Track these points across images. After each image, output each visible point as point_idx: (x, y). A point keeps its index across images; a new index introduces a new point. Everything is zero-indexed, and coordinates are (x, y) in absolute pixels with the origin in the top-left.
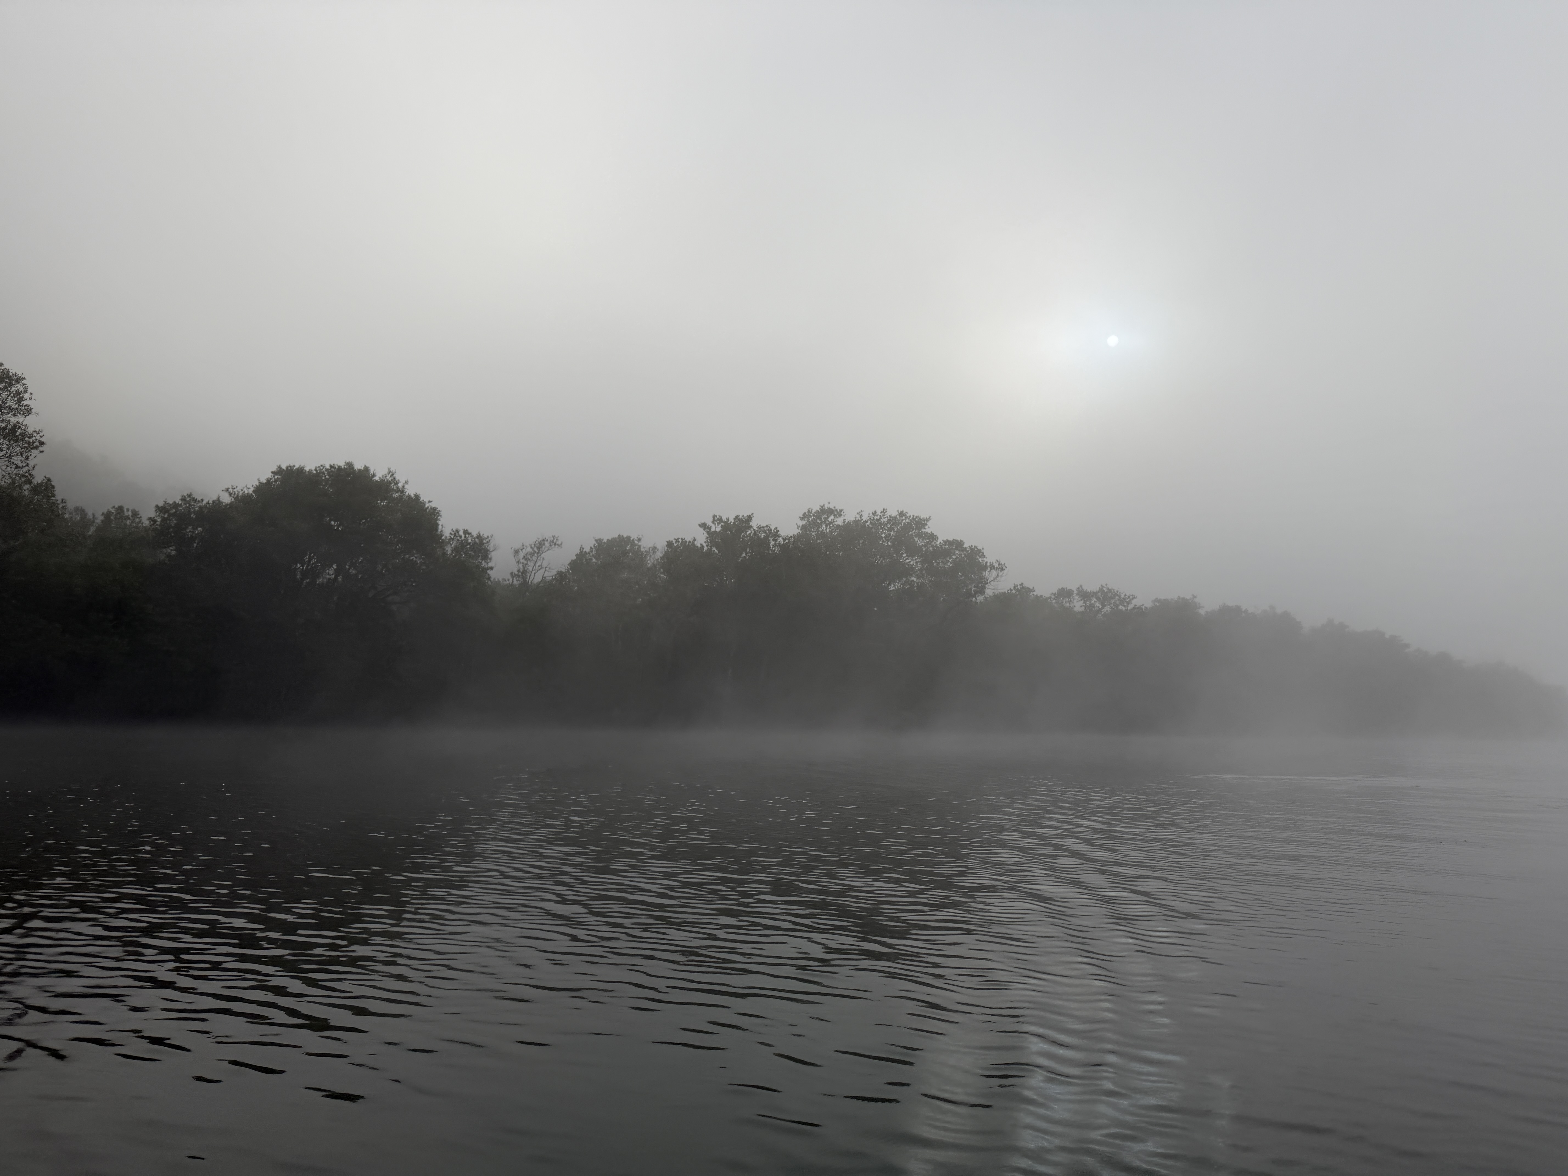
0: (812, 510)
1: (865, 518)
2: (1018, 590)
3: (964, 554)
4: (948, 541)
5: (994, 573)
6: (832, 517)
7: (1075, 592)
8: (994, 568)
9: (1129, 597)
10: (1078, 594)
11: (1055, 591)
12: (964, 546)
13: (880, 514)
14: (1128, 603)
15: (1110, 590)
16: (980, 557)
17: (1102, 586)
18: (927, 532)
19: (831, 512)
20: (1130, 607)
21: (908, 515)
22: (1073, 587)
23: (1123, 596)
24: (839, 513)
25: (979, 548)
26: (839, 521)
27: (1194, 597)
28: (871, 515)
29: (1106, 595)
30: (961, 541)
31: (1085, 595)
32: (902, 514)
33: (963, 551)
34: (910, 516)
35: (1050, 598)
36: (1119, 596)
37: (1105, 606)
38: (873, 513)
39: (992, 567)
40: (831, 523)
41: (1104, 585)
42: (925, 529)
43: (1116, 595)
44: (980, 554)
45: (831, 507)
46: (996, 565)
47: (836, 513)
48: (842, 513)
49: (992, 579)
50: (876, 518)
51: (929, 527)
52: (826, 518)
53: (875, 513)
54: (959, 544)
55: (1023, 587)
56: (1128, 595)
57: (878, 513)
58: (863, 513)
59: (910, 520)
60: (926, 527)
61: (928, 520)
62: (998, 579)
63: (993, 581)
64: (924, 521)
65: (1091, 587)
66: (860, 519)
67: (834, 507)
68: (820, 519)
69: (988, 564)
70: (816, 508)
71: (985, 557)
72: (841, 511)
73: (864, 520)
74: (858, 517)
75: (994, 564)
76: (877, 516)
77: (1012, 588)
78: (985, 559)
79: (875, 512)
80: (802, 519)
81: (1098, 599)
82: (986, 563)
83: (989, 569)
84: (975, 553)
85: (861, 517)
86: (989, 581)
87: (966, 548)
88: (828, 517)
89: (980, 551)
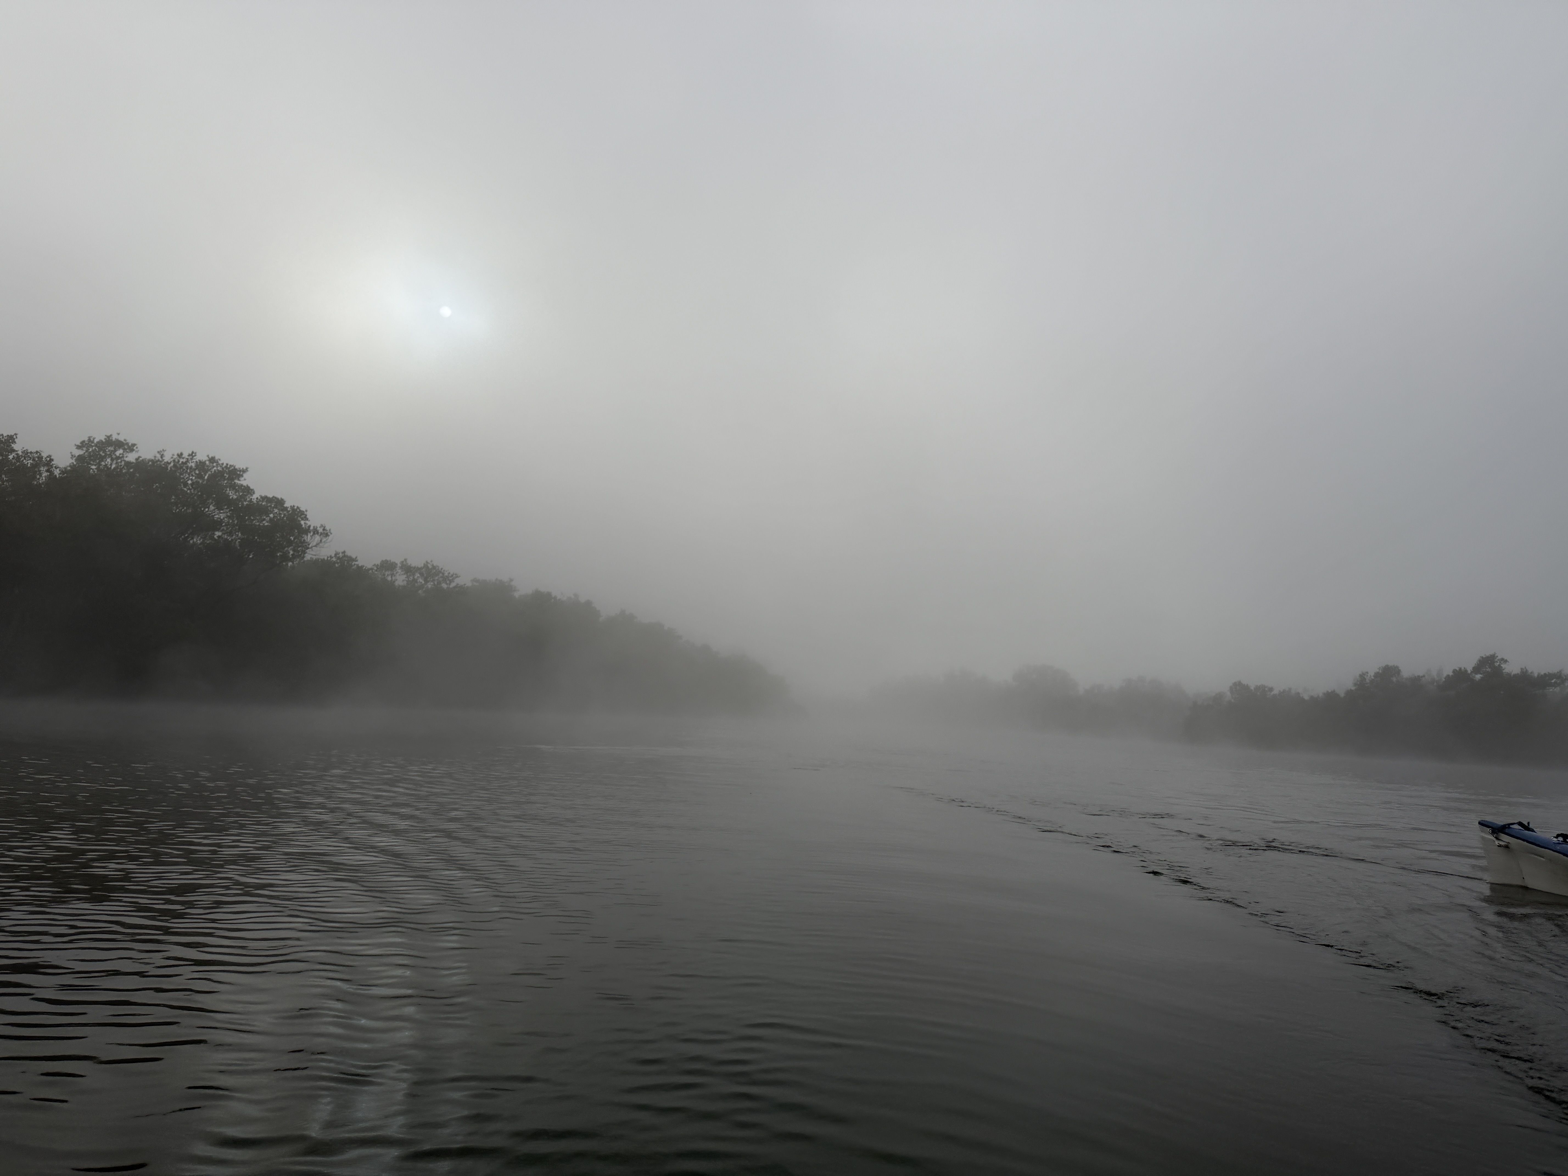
0: (94, 439)
1: (167, 458)
2: (339, 558)
3: (284, 515)
4: (266, 497)
5: (317, 538)
6: (121, 451)
7: (399, 565)
8: (318, 533)
9: (452, 575)
10: (401, 568)
11: (378, 562)
12: (285, 505)
13: (187, 457)
14: (451, 581)
15: (434, 567)
16: (302, 519)
17: (427, 562)
18: (242, 485)
19: (119, 444)
20: (453, 585)
21: (220, 462)
22: (398, 561)
23: (446, 574)
24: (131, 448)
25: (301, 509)
26: (131, 457)
27: (511, 580)
28: (176, 456)
29: (430, 571)
30: (282, 499)
31: (408, 569)
32: (212, 460)
33: (282, 510)
34: (223, 464)
35: (372, 569)
36: (443, 574)
37: (429, 582)
38: (178, 455)
39: (316, 531)
40: (118, 458)
41: (429, 561)
42: (239, 480)
43: (440, 572)
44: (303, 516)
45: (120, 439)
46: (321, 530)
47: (126, 447)
48: (135, 448)
49: (314, 544)
50: (181, 460)
51: (245, 480)
52: (112, 451)
53: (180, 455)
54: (279, 502)
55: (345, 556)
56: (452, 573)
57: (185, 455)
58: (165, 453)
59: (223, 469)
60: (242, 479)
61: (245, 471)
62: (321, 544)
63: (315, 546)
64: (240, 471)
65: (416, 562)
66: (160, 459)
67: (125, 440)
68: (104, 451)
69: (312, 528)
70: (100, 437)
71: (307, 519)
72: (134, 445)
73: (165, 461)
74: (159, 457)
75: (318, 529)
76: (183, 458)
77: (333, 555)
78: (307, 522)
79: (182, 454)
80: (78, 447)
81: (422, 574)
82: (309, 527)
83: (312, 533)
84: (297, 514)
85: (162, 457)
86: (310, 546)
87: (287, 508)
88: (115, 451)
89: (302, 513)
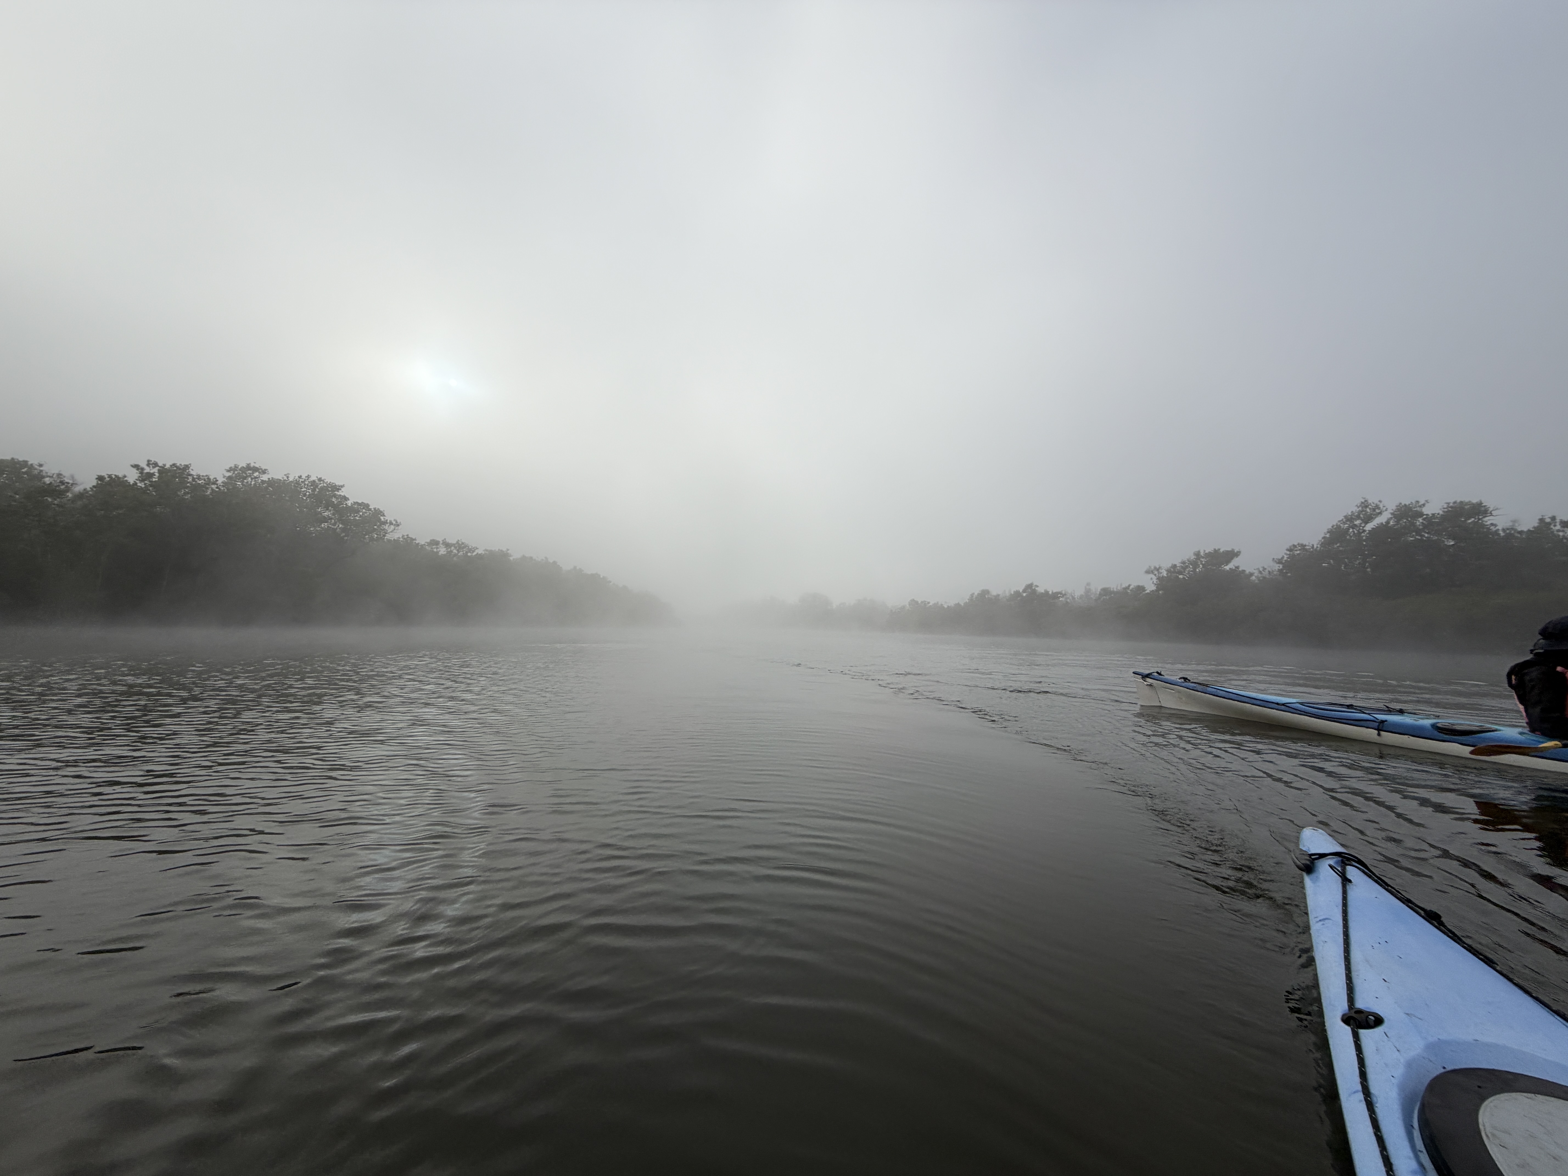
0: (238, 466)
1: (291, 479)
2: (404, 539)
3: (370, 513)
4: (357, 502)
5: (392, 527)
6: (257, 473)
7: (441, 542)
8: (392, 524)
9: (474, 548)
10: (442, 544)
11: (428, 541)
12: (370, 507)
13: (304, 478)
14: (473, 552)
15: (463, 543)
16: (381, 516)
17: (458, 540)
18: (340, 495)
19: (255, 469)
20: (475, 554)
21: (325, 481)
22: (440, 540)
23: (470, 547)
24: (264, 472)
25: (381, 510)
26: (265, 477)
27: (508, 550)
28: (297, 478)
29: (460, 546)
30: (368, 504)
31: (447, 545)
32: (320, 480)
33: (368, 510)
34: (327, 482)
35: (425, 545)
36: (468, 547)
37: (460, 552)
38: (299, 477)
39: (391, 523)
40: (256, 478)
41: (460, 540)
42: (338, 492)
43: (467, 546)
44: (382, 514)
45: (256, 466)
46: (394, 523)
47: (260, 471)
48: (266, 471)
49: (391, 530)
50: (301, 480)
51: (342, 492)
52: (251, 473)
54: (366, 506)
55: (408, 537)
56: (473, 546)
58: (289, 476)
59: (327, 485)
60: (340, 491)
61: (342, 486)
62: (395, 531)
63: (391, 532)
64: (339, 487)
65: (452, 540)
66: (287, 479)
67: (260, 467)
68: (246, 474)
69: (388, 521)
70: (242, 464)
71: (384, 516)
74: (285, 478)
75: (393, 522)
77: (401, 537)
78: (385, 517)
79: (301, 476)
80: (228, 471)
81: (455, 548)
82: (387, 520)
83: (389, 524)
84: (378, 513)
86: (388, 532)
87: (371, 509)
88: (253, 473)
89: (381, 512)
